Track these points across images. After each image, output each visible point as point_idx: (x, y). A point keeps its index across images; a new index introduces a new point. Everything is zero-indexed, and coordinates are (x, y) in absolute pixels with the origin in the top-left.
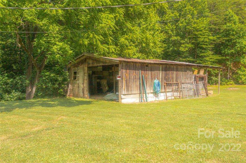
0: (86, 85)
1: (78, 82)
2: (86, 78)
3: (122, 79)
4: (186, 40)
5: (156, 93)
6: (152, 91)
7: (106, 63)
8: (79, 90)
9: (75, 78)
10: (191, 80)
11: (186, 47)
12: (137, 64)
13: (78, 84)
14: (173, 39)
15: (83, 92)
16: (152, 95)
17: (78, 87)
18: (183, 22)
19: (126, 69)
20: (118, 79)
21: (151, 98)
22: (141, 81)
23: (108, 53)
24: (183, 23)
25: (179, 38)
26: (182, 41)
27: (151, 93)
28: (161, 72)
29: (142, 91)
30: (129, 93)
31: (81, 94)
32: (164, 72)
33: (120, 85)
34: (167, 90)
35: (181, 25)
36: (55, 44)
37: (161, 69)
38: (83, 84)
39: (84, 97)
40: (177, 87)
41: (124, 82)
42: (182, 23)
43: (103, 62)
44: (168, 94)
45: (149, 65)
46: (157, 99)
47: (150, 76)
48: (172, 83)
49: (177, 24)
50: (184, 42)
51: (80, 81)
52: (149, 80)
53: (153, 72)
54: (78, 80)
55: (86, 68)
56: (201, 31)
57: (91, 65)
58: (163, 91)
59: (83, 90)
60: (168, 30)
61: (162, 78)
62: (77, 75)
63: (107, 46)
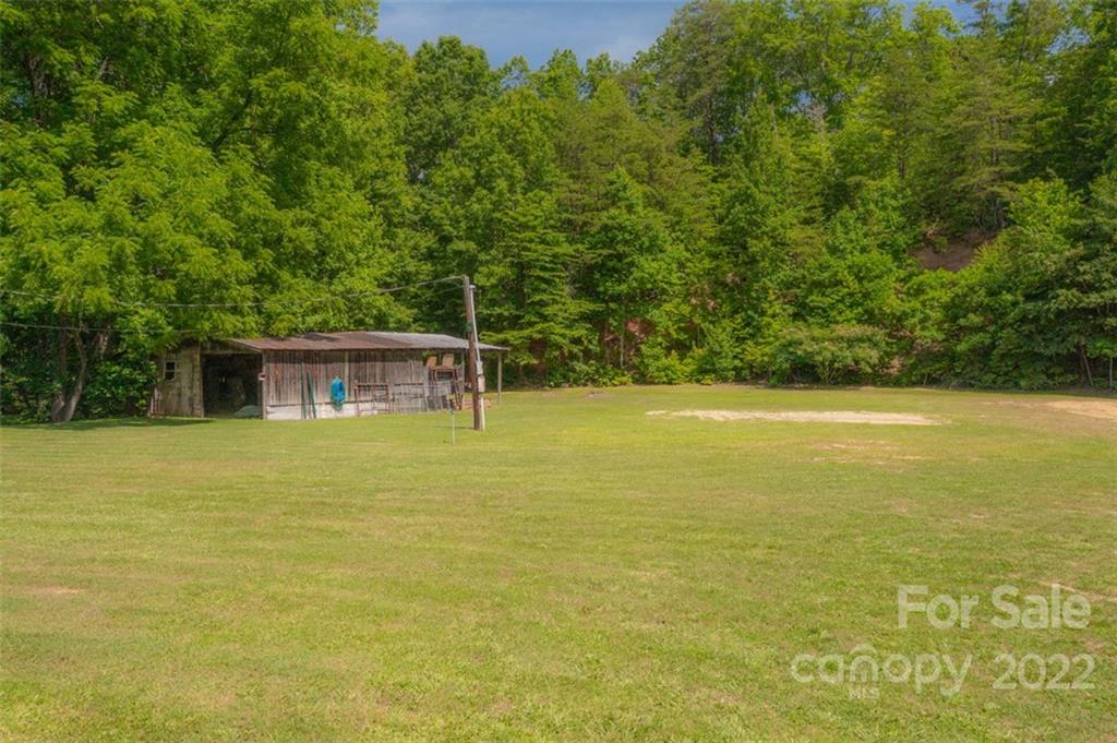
0: (198, 391)
1: (177, 384)
2: (198, 376)
3: (268, 379)
4: (493, 252)
5: (336, 404)
6: (328, 400)
7: (239, 350)
8: (179, 403)
9: (170, 376)
10: (418, 378)
11: (491, 274)
12: (297, 354)
13: (180, 389)
14: (455, 248)
15: (191, 405)
16: (329, 407)
17: (179, 395)
18: (482, 199)
19: (276, 362)
20: (261, 379)
21: (324, 412)
22: (305, 382)
23: (244, 331)
24: (484, 202)
25: (472, 245)
26: (483, 257)
27: (327, 404)
28: (347, 365)
29: (307, 400)
30: (282, 403)
31: (186, 409)
32: (353, 365)
33: (265, 388)
34: (362, 399)
35: (476, 207)
36: (137, 313)
37: (347, 358)
38: (191, 388)
39: (192, 414)
40: (384, 392)
41: (272, 384)
42: (480, 201)
43: (233, 348)
44: (362, 406)
45: (322, 353)
46: (339, 415)
47: (323, 373)
48: (371, 383)
49: (467, 204)
50: (488, 257)
51: (185, 382)
52: (322, 380)
53: (329, 366)
54: (179, 380)
55: (198, 357)
56: (534, 228)
57: (208, 352)
58: (353, 399)
59: (191, 400)
60: (441, 218)
61: (349, 376)
62: (176, 370)
63: (241, 320)
